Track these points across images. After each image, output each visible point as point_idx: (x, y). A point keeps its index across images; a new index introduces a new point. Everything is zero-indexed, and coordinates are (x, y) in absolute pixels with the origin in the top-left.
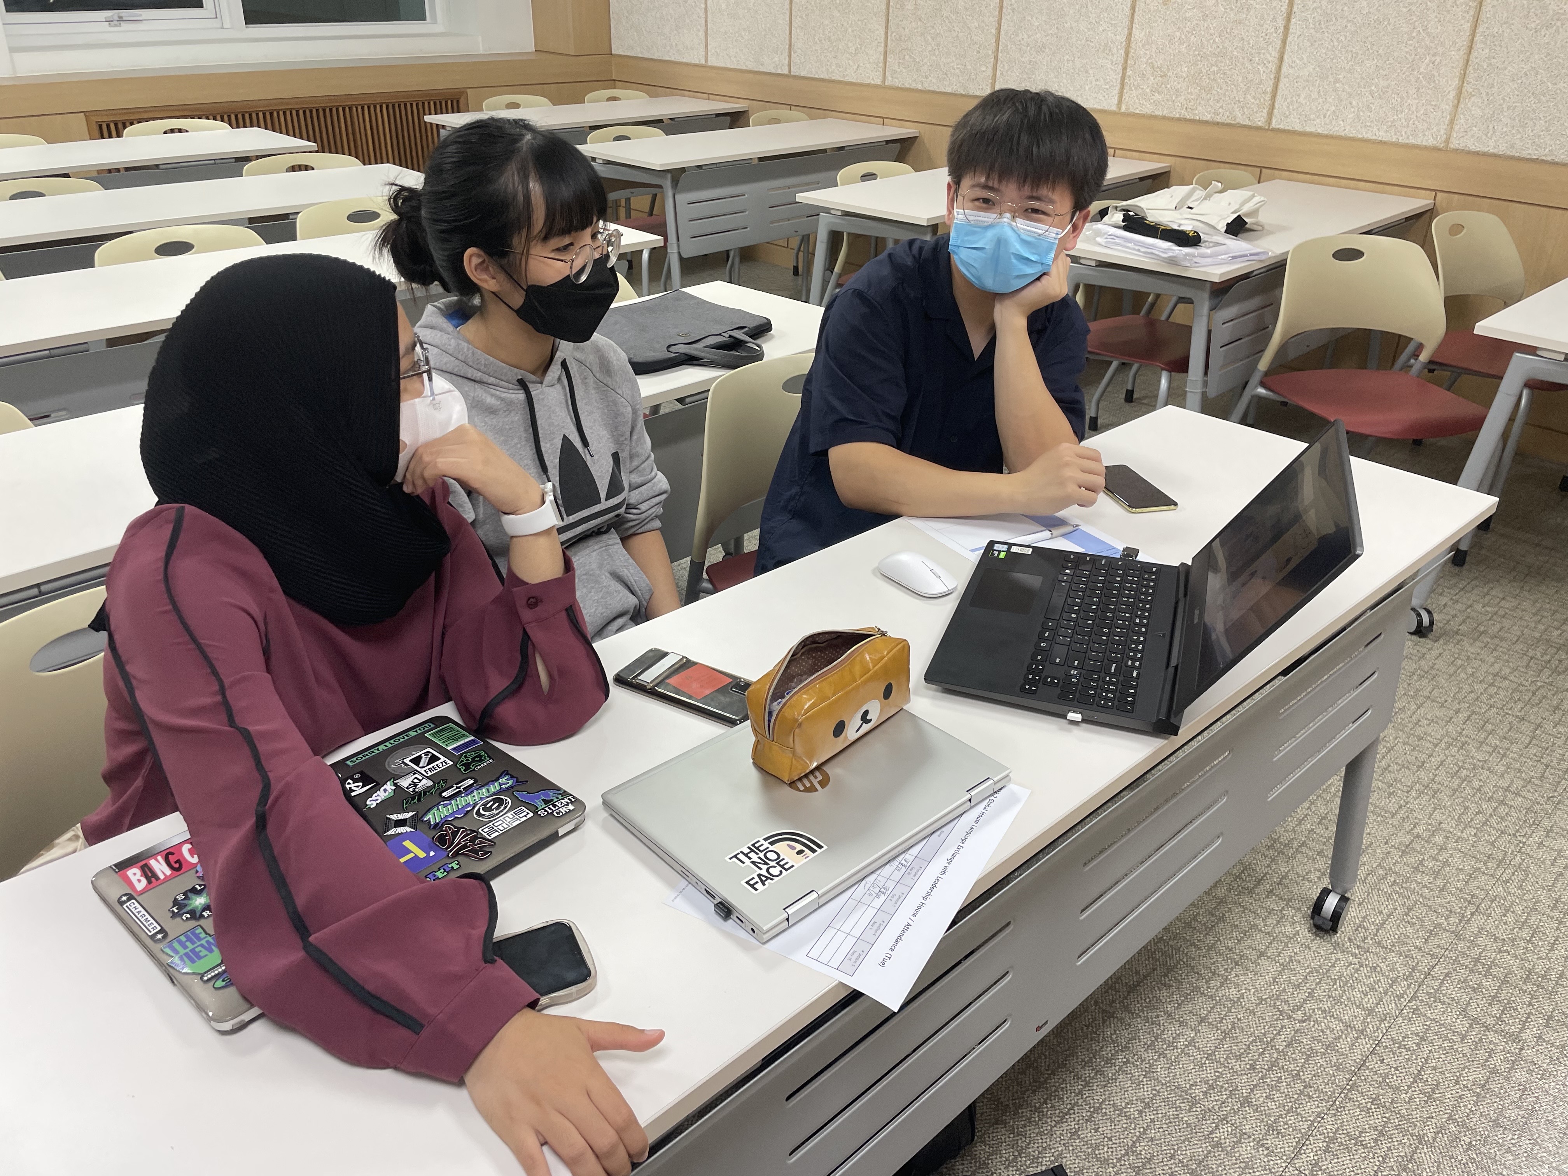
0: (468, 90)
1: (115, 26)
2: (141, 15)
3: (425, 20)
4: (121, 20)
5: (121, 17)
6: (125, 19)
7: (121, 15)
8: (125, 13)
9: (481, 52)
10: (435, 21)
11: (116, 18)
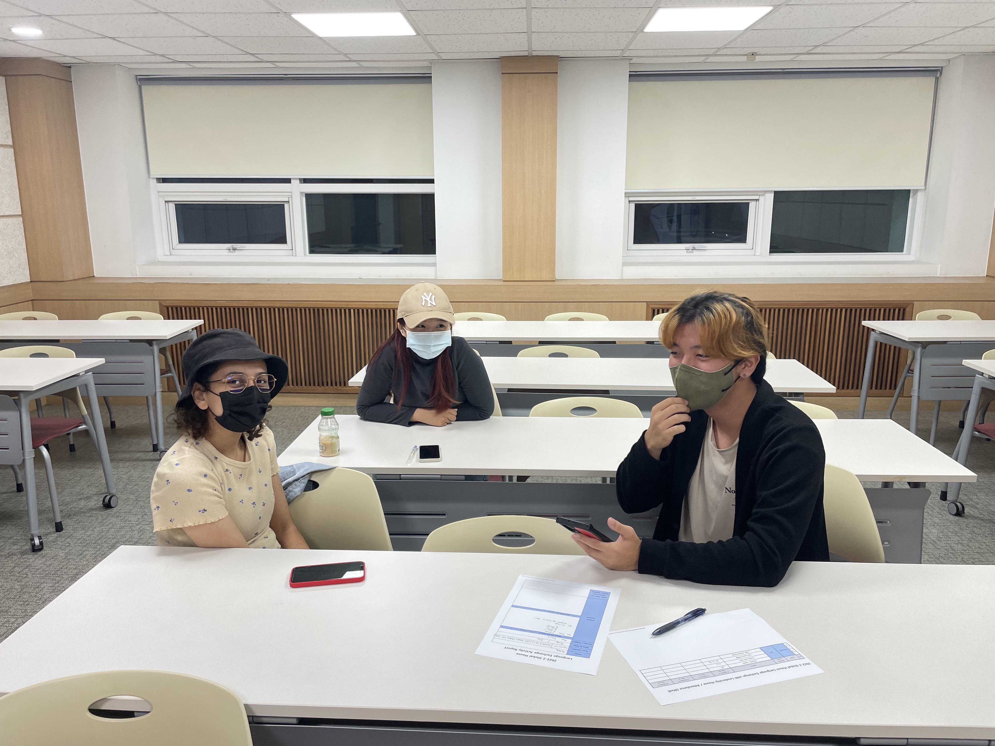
0: (915, 302)
1: (690, 252)
2: (706, 247)
3: (902, 252)
4: (694, 249)
5: (695, 248)
6: (696, 249)
7: (694, 246)
8: (697, 245)
9: (938, 275)
10: (909, 253)
11: (691, 248)
